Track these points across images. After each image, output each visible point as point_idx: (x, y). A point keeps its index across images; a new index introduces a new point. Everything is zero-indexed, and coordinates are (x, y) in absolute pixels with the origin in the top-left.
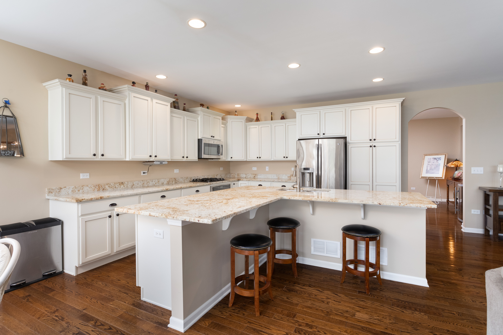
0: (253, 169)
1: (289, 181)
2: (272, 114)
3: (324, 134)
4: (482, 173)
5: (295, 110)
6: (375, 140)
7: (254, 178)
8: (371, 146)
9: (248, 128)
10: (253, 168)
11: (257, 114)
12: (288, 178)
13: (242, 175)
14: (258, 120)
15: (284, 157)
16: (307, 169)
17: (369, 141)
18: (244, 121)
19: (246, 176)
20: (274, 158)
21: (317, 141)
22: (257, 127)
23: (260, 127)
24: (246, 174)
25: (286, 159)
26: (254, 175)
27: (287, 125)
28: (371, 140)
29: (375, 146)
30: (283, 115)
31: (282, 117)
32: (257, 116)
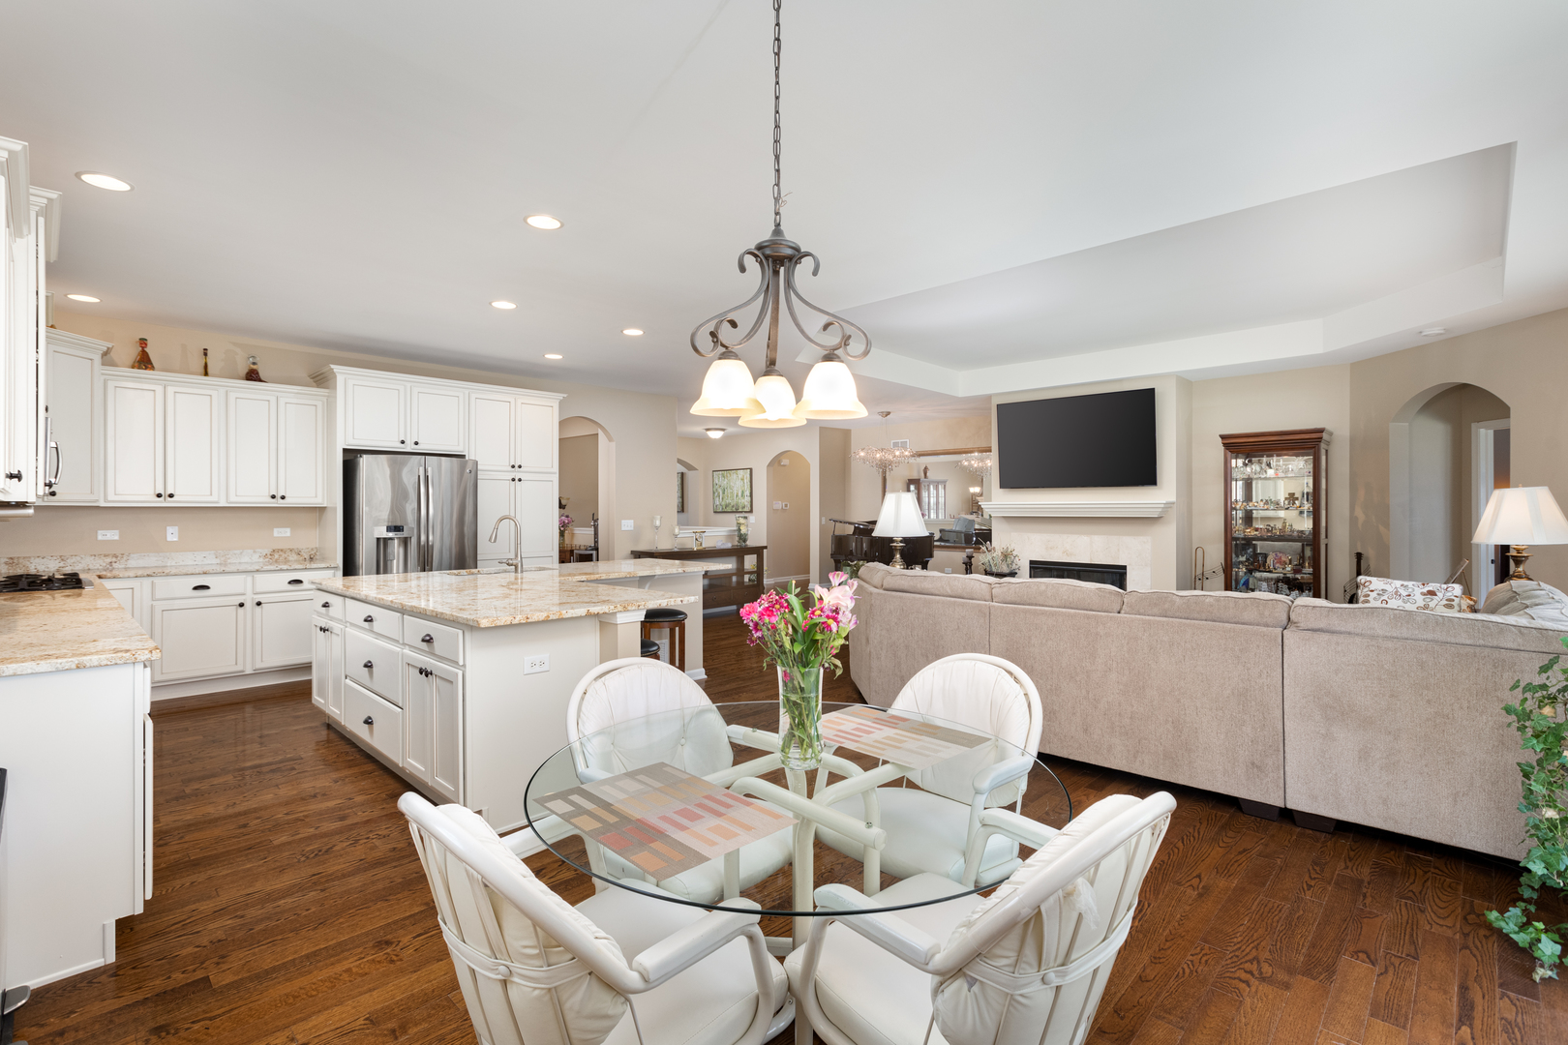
0: (100, 538)
1: (265, 568)
2: (206, 354)
3: (416, 444)
4: (632, 528)
5: (337, 369)
6: (520, 467)
8: (513, 480)
9: (111, 384)
10: (100, 532)
12: (261, 560)
14: (144, 362)
15: (273, 497)
16: (397, 529)
17: (510, 469)
18: (97, 358)
19: (61, 564)
20: (233, 498)
21: (420, 459)
22: (159, 389)
23: (171, 390)
24: (62, 559)
25: (282, 501)
26: (109, 560)
27: (282, 401)
28: (513, 467)
29: (520, 480)
30: (255, 367)
31: (253, 376)
32: (143, 348)
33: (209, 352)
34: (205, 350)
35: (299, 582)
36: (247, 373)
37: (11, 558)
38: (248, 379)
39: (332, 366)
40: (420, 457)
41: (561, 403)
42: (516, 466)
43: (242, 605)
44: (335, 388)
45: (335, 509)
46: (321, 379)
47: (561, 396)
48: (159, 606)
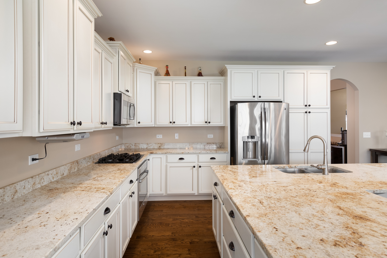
0: (157, 137)
2: (185, 69)
3: (260, 97)
4: (370, 137)
5: (227, 66)
6: (309, 106)
7: (159, 149)
8: (306, 112)
9: (157, 83)
10: (157, 135)
11: (167, 67)
12: (204, 147)
13: (141, 145)
14: (167, 74)
15: (206, 122)
16: (253, 137)
17: (304, 107)
18: (153, 74)
19: (147, 146)
20: (193, 123)
21: (262, 104)
22: (171, 83)
23: (174, 83)
24: (147, 144)
25: (209, 124)
26: (159, 145)
27: (209, 83)
28: (306, 106)
29: (310, 112)
30: (200, 71)
31: (200, 74)
32: (167, 69)
33: (186, 68)
34: (185, 67)
35: (214, 158)
36: (198, 74)
37: (135, 144)
38: (198, 76)
39: (226, 66)
40: (261, 103)
41: (332, 72)
42: (308, 106)
43: (194, 167)
44: (227, 76)
45: (227, 127)
46: (223, 73)
47: (331, 67)
48: (169, 165)
